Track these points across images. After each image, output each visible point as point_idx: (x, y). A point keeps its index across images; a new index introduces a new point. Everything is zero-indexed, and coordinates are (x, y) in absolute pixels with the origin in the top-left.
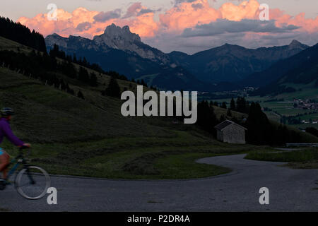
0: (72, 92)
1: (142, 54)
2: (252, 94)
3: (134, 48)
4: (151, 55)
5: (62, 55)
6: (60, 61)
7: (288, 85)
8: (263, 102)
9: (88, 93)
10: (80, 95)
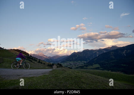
0: (33, 62)
1: (44, 57)
2: (60, 63)
3: (43, 56)
4: (46, 57)
5: (32, 56)
6: (31, 57)
7: (66, 61)
8: (62, 64)
9: (35, 62)
10: (34, 63)
